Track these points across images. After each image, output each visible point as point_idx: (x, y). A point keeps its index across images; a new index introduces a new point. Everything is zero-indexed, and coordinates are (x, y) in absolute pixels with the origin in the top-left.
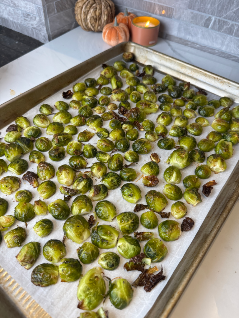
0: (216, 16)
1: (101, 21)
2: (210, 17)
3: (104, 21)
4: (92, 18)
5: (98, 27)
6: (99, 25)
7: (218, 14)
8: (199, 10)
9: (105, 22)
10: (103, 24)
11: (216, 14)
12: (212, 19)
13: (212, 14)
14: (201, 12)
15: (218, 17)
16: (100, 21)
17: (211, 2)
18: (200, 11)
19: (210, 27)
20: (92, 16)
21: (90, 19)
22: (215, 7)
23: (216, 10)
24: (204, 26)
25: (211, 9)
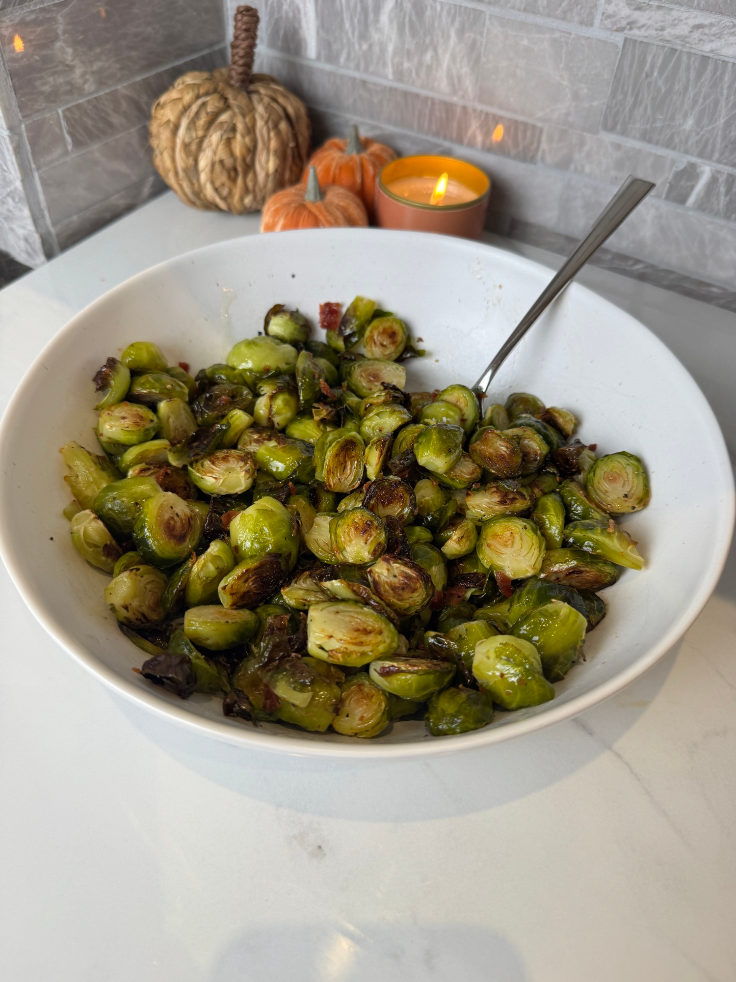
0: (719, 161)
1: (255, 175)
2: (692, 167)
3: (267, 175)
4: (218, 167)
5: (242, 199)
6: (246, 191)
7: (727, 154)
8: (645, 137)
9: (272, 178)
10: (265, 189)
12: (702, 173)
13: (700, 155)
14: (657, 144)
15: (726, 164)
16: (250, 176)
17: (697, 109)
18: (650, 141)
19: (692, 200)
20: (217, 159)
21: (208, 168)
22: (713, 128)
23: (719, 140)
24: (667, 198)
25: (698, 133)
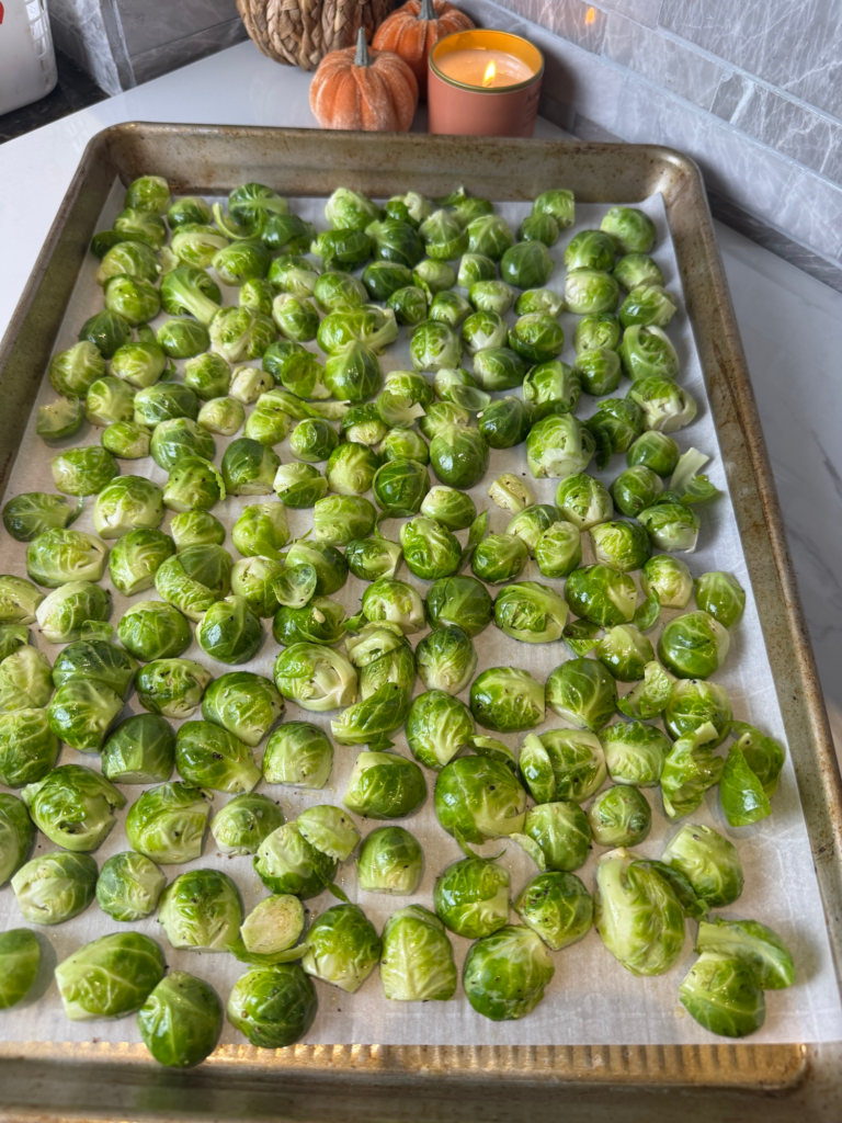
0: (762, 77)
1: (322, 32)
2: (738, 78)
3: (333, 32)
4: (283, 17)
5: (308, 56)
6: (312, 48)
7: (769, 69)
8: (697, 40)
9: (336, 35)
10: (331, 44)
11: (760, 70)
12: (746, 87)
13: (745, 68)
14: (707, 49)
15: (768, 81)
16: (315, 31)
17: (745, 14)
18: (700, 45)
19: (735, 117)
20: (283, 9)
21: (275, 18)
22: (758, 38)
23: (763, 52)
24: (713, 112)
25: (744, 42)
